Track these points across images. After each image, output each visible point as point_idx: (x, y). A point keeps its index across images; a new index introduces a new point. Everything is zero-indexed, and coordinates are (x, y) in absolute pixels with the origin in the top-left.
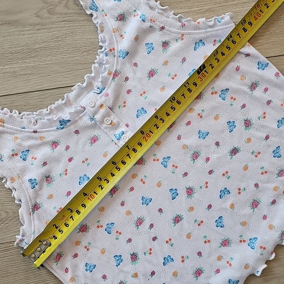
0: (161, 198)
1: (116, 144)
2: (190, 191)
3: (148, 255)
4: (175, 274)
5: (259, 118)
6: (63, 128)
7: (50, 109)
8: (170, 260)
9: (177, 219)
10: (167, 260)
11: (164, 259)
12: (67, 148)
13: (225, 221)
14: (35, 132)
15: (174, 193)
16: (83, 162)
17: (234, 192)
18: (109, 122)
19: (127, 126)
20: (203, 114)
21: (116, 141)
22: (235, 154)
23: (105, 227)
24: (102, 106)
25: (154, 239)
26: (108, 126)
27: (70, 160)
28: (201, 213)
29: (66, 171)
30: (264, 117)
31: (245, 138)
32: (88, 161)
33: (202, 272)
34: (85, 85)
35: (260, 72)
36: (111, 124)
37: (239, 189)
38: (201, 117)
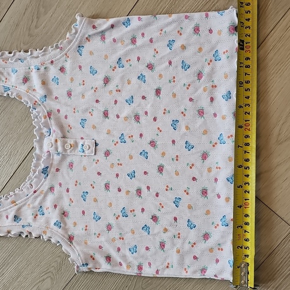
0: (139, 165)
1: (85, 156)
2: (153, 144)
3: (162, 210)
4: (190, 207)
5: (154, 56)
6: (48, 175)
7: (33, 170)
8: (178, 200)
9: (161, 169)
10: (177, 202)
11: (174, 203)
12: (60, 184)
13: (192, 143)
14: (35, 192)
15: (144, 154)
16: (76, 185)
17: (180, 118)
18: (69, 146)
19: (82, 138)
20: (120, 88)
21: (83, 154)
22: (160, 93)
23: (121, 214)
24: (56, 141)
25: (157, 195)
26: (71, 149)
27: (68, 191)
28: (172, 151)
29: (71, 199)
30: (157, 52)
31: (157, 77)
32: (78, 182)
33: (206, 190)
34: (38, 138)
35: (129, 28)
36: (71, 146)
37: (182, 113)
38: (119, 91)
